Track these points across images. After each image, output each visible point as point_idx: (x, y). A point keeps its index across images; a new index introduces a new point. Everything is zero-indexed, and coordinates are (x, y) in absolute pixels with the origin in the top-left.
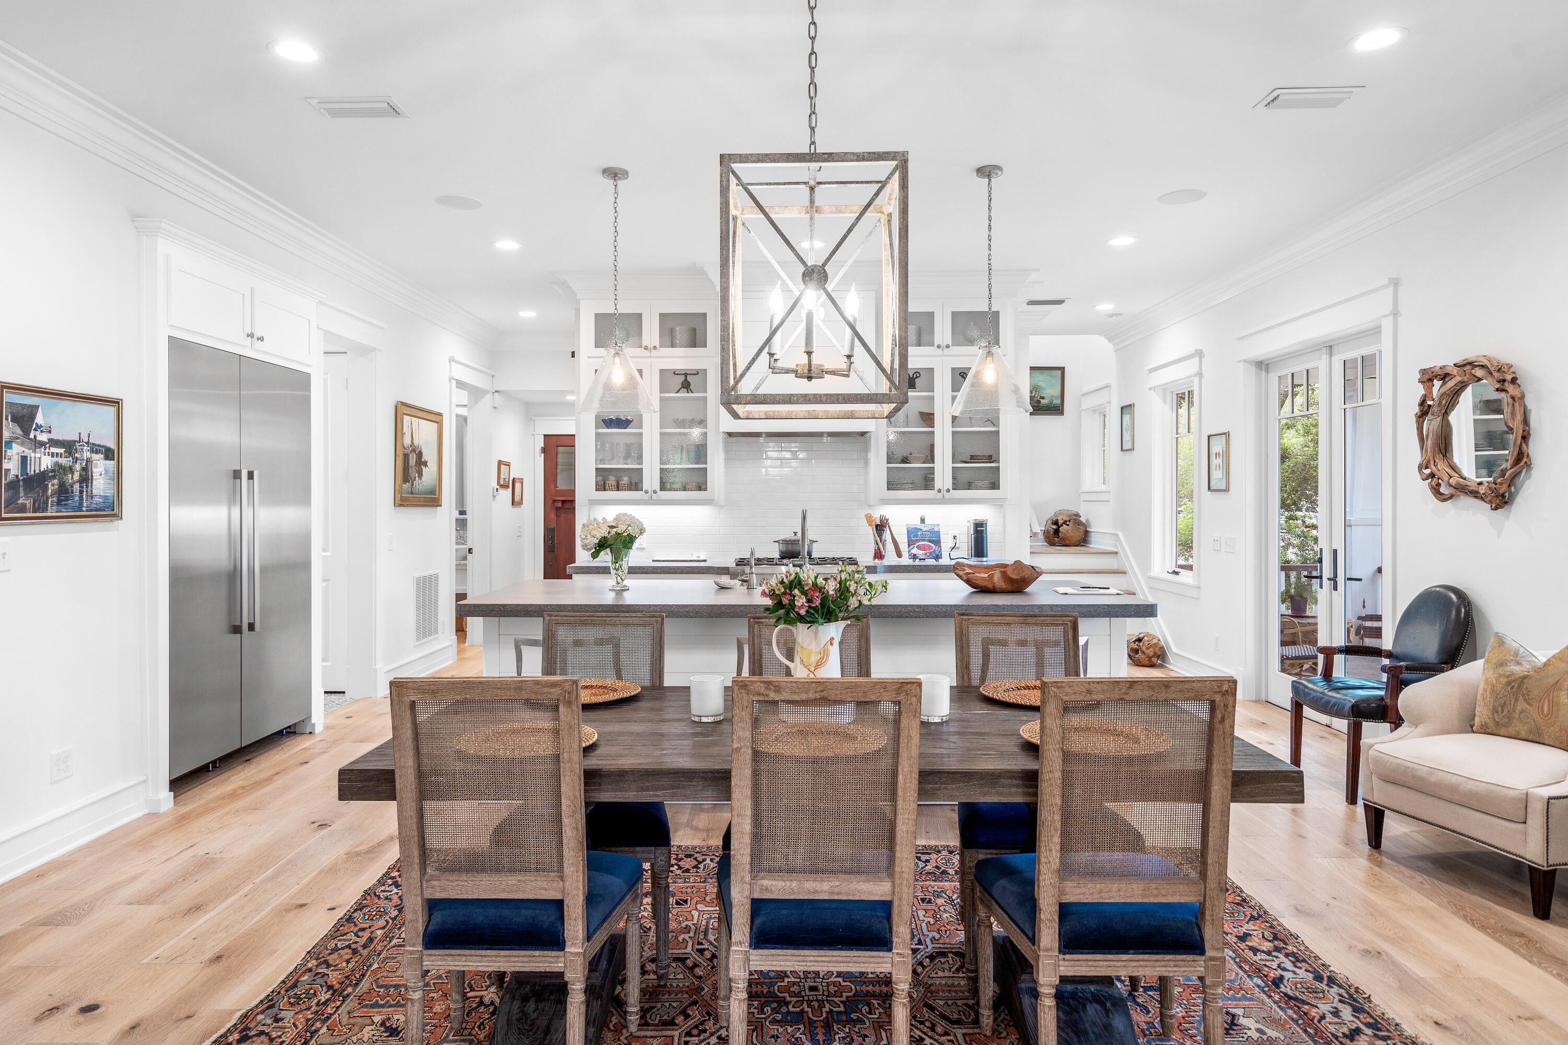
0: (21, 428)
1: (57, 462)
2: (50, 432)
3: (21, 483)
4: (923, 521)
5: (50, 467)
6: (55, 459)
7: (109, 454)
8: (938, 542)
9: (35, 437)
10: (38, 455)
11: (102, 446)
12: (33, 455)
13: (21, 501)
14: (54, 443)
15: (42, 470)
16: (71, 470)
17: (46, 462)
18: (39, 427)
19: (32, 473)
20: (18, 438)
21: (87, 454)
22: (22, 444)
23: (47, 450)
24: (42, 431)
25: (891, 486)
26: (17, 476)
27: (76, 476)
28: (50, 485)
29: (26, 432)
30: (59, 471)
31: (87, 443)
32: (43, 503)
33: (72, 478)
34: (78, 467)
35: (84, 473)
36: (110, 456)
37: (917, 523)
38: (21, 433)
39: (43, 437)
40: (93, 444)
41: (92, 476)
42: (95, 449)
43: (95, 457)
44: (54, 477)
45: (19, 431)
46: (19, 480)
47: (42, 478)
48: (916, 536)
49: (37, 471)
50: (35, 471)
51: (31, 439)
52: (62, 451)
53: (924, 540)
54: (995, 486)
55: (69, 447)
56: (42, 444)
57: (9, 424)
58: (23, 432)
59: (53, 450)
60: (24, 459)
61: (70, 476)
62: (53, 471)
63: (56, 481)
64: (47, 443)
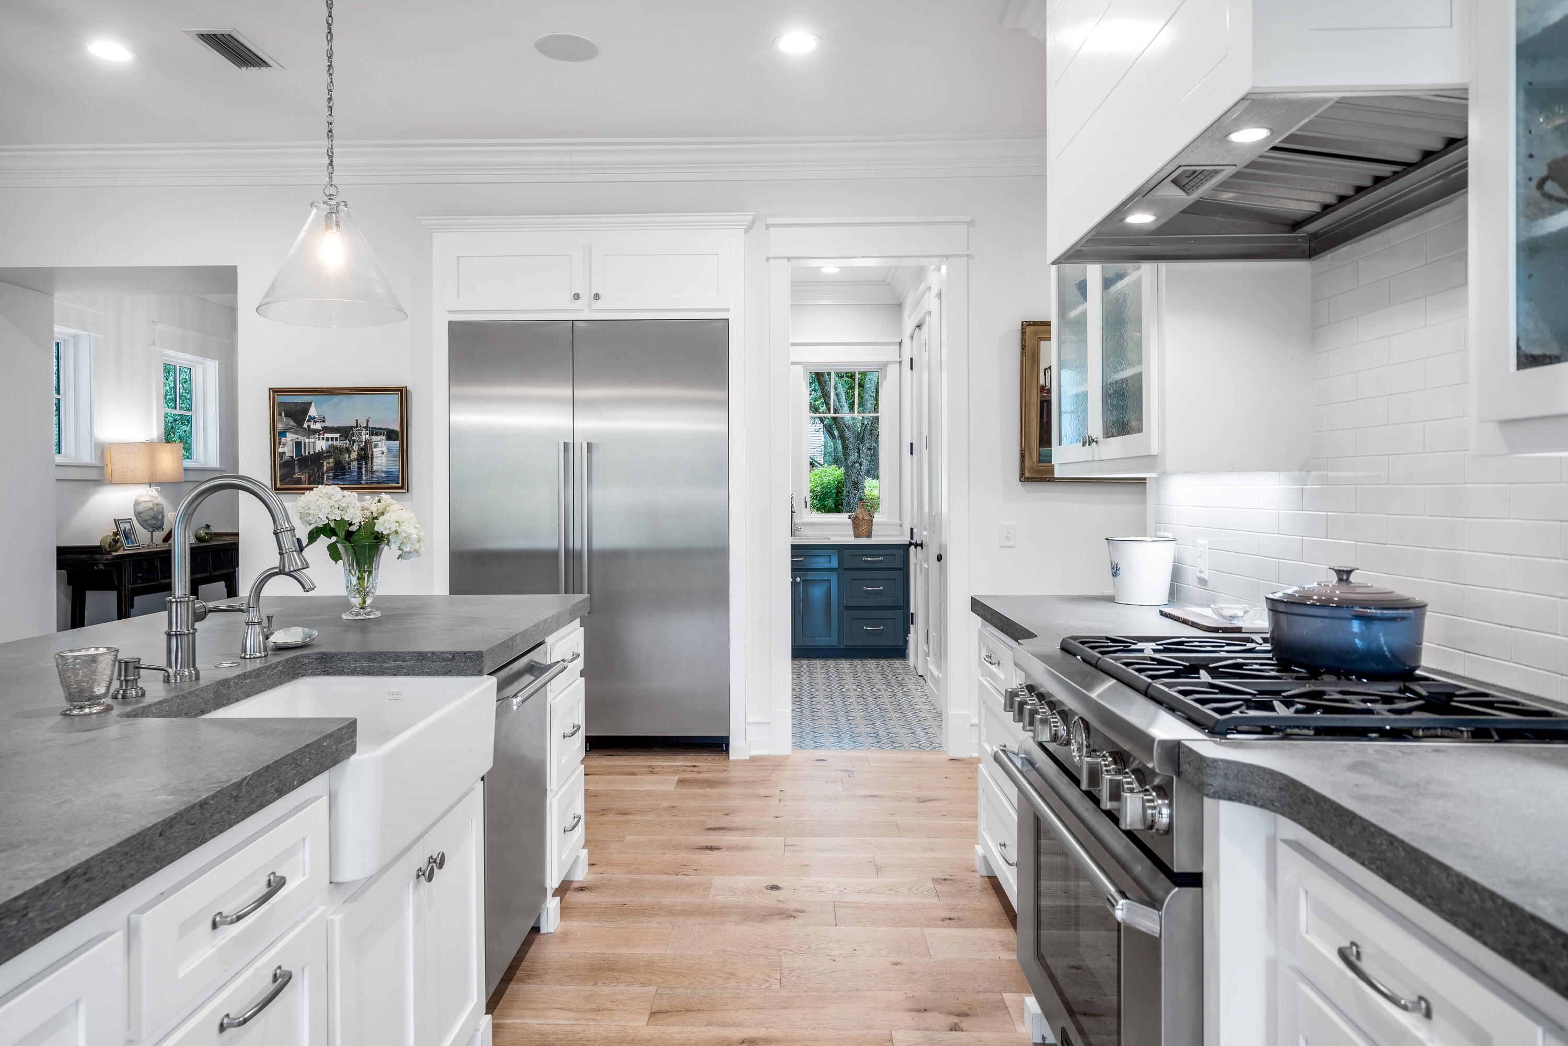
0: (294, 421)
1: (332, 445)
2: (324, 421)
3: (296, 462)
5: (324, 449)
6: (330, 443)
7: (391, 435)
9: (309, 426)
10: (313, 440)
11: (384, 429)
12: (307, 440)
13: (296, 476)
14: (327, 430)
15: (317, 451)
16: (348, 451)
17: (321, 445)
18: (312, 419)
19: (307, 454)
20: (292, 429)
21: (365, 436)
22: (296, 433)
23: (322, 436)
24: (315, 422)
26: (292, 457)
27: (354, 455)
28: (325, 463)
29: (300, 423)
30: (333, 451)
31: (366, 428)
32: (319, 477)
33: (349, 457)
34: (355, 447)
35: (362, 453)
36: (394, 436)
38: (295, 425)
39: (318, 426)
40: (372, 428)
41: (372, 455)
42: (375, 432)
43: (374, 438)
44: (329, 457)
45: (292, 423)
46: (294, 460)
47: (318, 457)
49: (312, 453)
50: (309, 453)
51: (305, 429)
52: (338, 435)
55: (345, 432)
56: (315, 431)
57: (282, 418)
58: (296, 423)
59: (327, 435)
60: (298, 445)
61: (347, 455)
62: (327, 452)
63: (331, 460)
64: (321, 430)
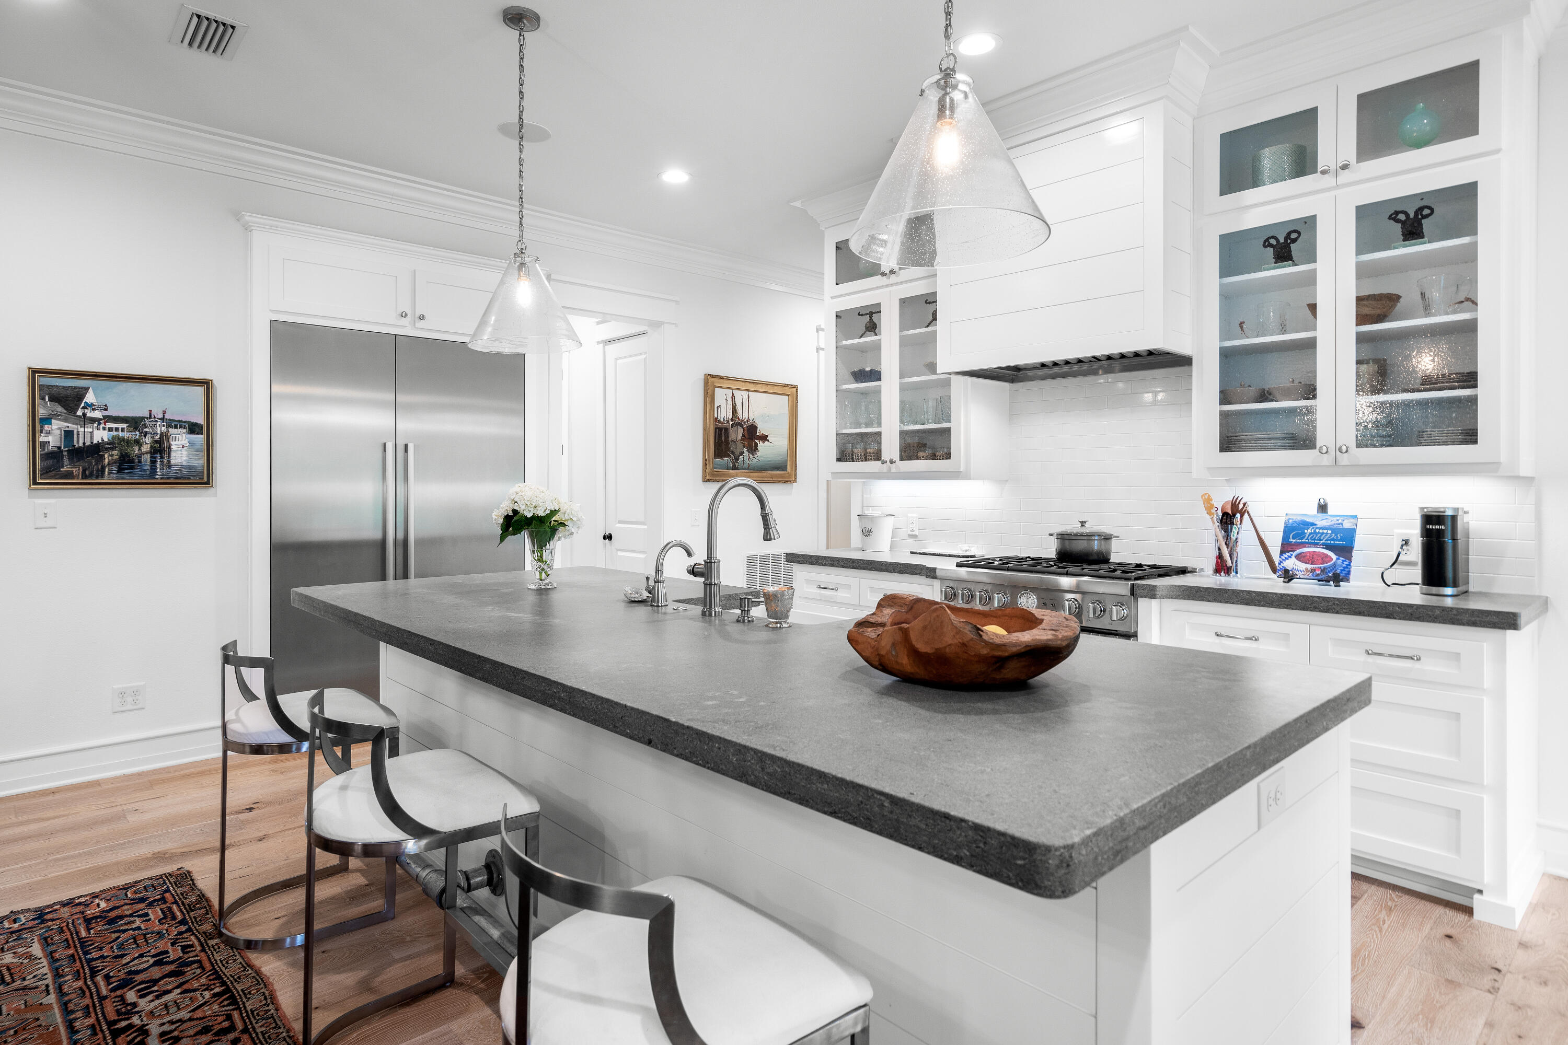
0: (63, 407)
1: (118, 437)
2: (106, 410)
3: (65, 454)
4: (1323, 508)
5: (106, 440)
6: (114, 433)
7: (193, 428)
8: (1345, 550)
9: (84, 414)
10: (91, 430)
11: (185, 422)
12: (82, 430)
13: (65, 469)
14: (110, 419)
15: (95, 442)
16: (138, 443)
17: (100, 435)
18: (87, 406)
19: (81, 444)
20: (59, 415)
21: (161, 429)
22: (65, 420)
23: (102, 426)
24: (93, 409)
25: (1228, 443)
26: (59, 448)
27: (146, 448)
28: (106, 456)
29: (71, 410)
30: (118, 443)
31: (163, 419)
32: (98, 471)
33: (140, 449)
34: (148, 440)
35: (157, 446)
36: (197, 430)
37: (1309, 511)
38: (65, 411)
39: (98, 414)
40: (170, 420)
41: (169, 448)
42: (177, 424)
43: (172, 431)
44: (113, 449)
45: (60, 409)
46: (62, 451)
47: (96, 450)
48: (1301, 535)
49: (88, 443)
50: (84, 443)
51: (79, 416)
52: (125, 426)
53: (1315, 545)
54: (1470, 436)
55: (135, 423)
56: (94, 420)
57: (46, 403)
58: (66, 409)
59: (109, 425)
60: (68, 434)
61: (137, 448)
62: (109, 443)
63: (115, 452)
64: (101, 419)
